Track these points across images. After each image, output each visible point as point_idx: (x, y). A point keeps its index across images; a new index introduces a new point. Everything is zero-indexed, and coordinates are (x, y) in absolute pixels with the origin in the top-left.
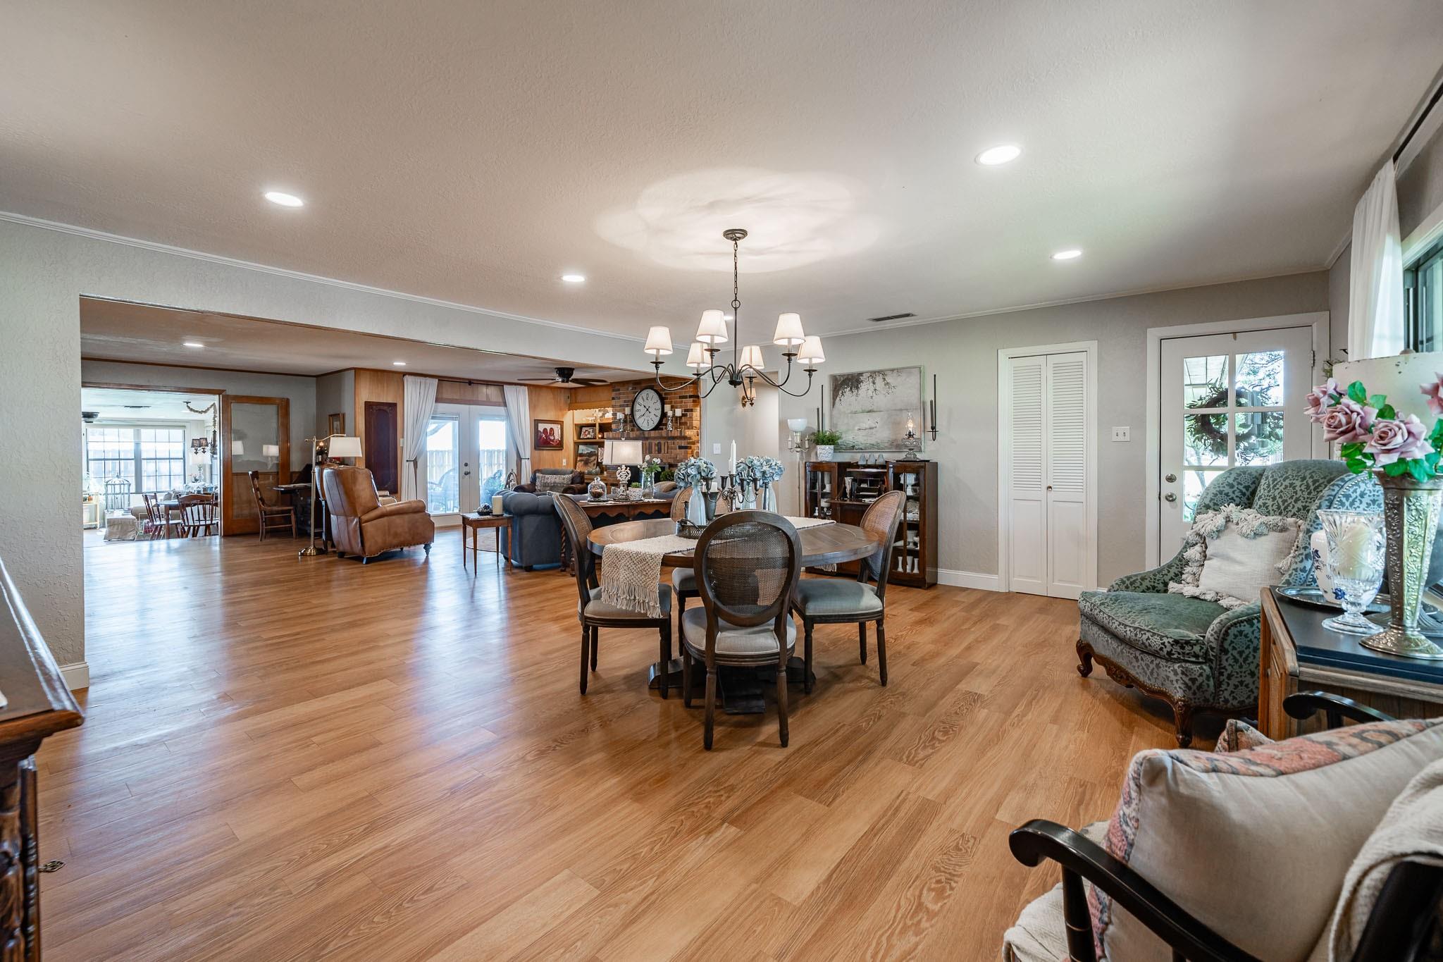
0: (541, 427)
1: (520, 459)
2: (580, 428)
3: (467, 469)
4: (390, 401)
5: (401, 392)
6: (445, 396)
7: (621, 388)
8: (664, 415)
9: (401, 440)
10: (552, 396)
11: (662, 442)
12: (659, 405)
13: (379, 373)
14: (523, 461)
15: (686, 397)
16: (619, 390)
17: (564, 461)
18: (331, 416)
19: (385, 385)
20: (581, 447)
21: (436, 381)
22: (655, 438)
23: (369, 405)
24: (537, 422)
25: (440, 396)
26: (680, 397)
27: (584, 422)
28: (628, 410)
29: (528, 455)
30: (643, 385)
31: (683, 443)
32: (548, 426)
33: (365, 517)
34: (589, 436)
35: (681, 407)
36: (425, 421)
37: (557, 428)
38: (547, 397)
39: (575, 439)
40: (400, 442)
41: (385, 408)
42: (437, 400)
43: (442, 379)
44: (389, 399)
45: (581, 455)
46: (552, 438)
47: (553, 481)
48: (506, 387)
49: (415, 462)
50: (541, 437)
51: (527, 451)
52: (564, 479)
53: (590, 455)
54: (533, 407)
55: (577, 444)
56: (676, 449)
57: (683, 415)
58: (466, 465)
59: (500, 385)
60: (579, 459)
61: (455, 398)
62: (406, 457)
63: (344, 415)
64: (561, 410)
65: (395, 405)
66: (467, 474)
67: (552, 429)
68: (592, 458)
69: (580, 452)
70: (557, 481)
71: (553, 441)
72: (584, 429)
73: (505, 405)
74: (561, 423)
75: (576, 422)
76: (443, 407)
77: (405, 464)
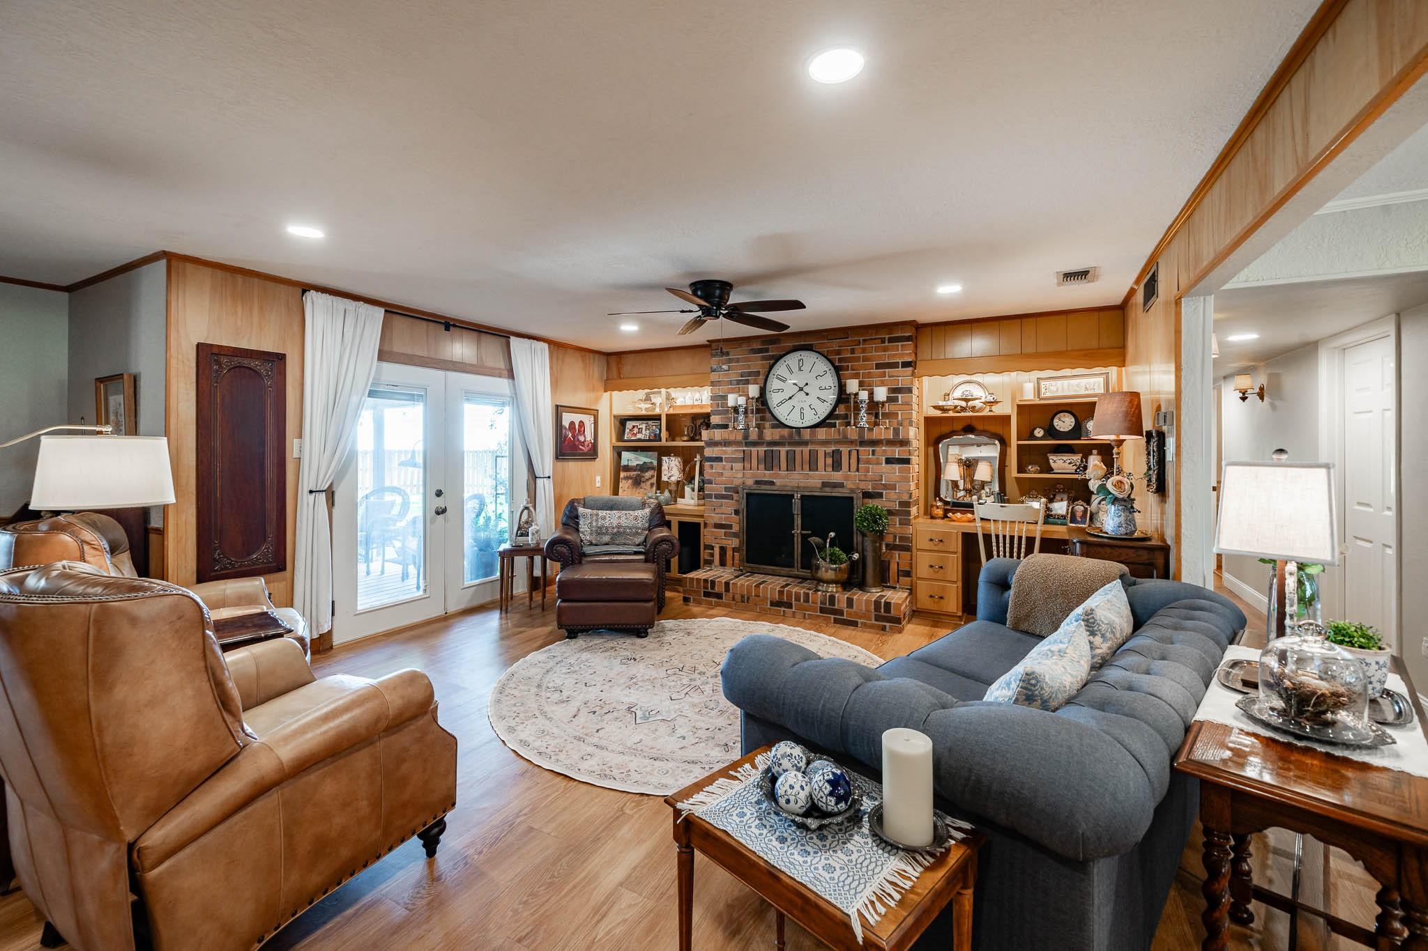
0: (567, 418)
1: (533, 476)
2: (622, 421)
3: (440, 503)
4: (268, 346)
5: (296, 328)
6: (398, 347)
7: (732, 352)
8: (843, 397)
9: (296, 441)
10: (580, 364)
11: (844, 450)
12: (830, 380)
13: (239, 278)
14: (539, 482)
15: (894, 365)
16: (728, 354)
17: (598, 478)
18: (100, 380)
19: (256, 310)
20: (625, 455)
21: (379, 313)
22: (825, 443)
23: (207, 355)
24: (559, 410)
25: (386, 348)
26: (878, 366)
27: (631, 411)
28: (753, 390)
29: (548, 471)
30: (790, 344)
31: (897, 452)
32: (577, 418)
33: (157, 836)
34: (639, 436)
35: (882, 384)
36: (355, 399)
37: (588, 420)
38: (574, 367)
39: (614, 440)
40: (293, 447)
41: (254, 364)
42: (383, 356)
43: (392, 310)
44: (267, 343)
45: (627, 468)
46: (581, 438)
47: (615, 522)
48: (514, 341)
49: (330, 494)
50: (566, 437)
51: (546, 462)
52: (636, 518)
53: (643, 468)
54: (555, 383)
55: (618, 452)
56: (878, 463)
57: (890, 400)
58: (439, 493)
59: (503, 335)
60: (622, 475)
61: (419, 353)
62: (307, 482)
63: (135, 380)
64: (593, 390)
65: (278, 359)
66: (441, 512)
67: (581, 423)
68: (648, 475)
69: (624, 462)
70: (624, 522)
71: (583, 443)
72: (629, 425)
73: (511, 375)
74: (595, 414)
75: (615, 412)
76: (393, 372)
77: (306, 500)
